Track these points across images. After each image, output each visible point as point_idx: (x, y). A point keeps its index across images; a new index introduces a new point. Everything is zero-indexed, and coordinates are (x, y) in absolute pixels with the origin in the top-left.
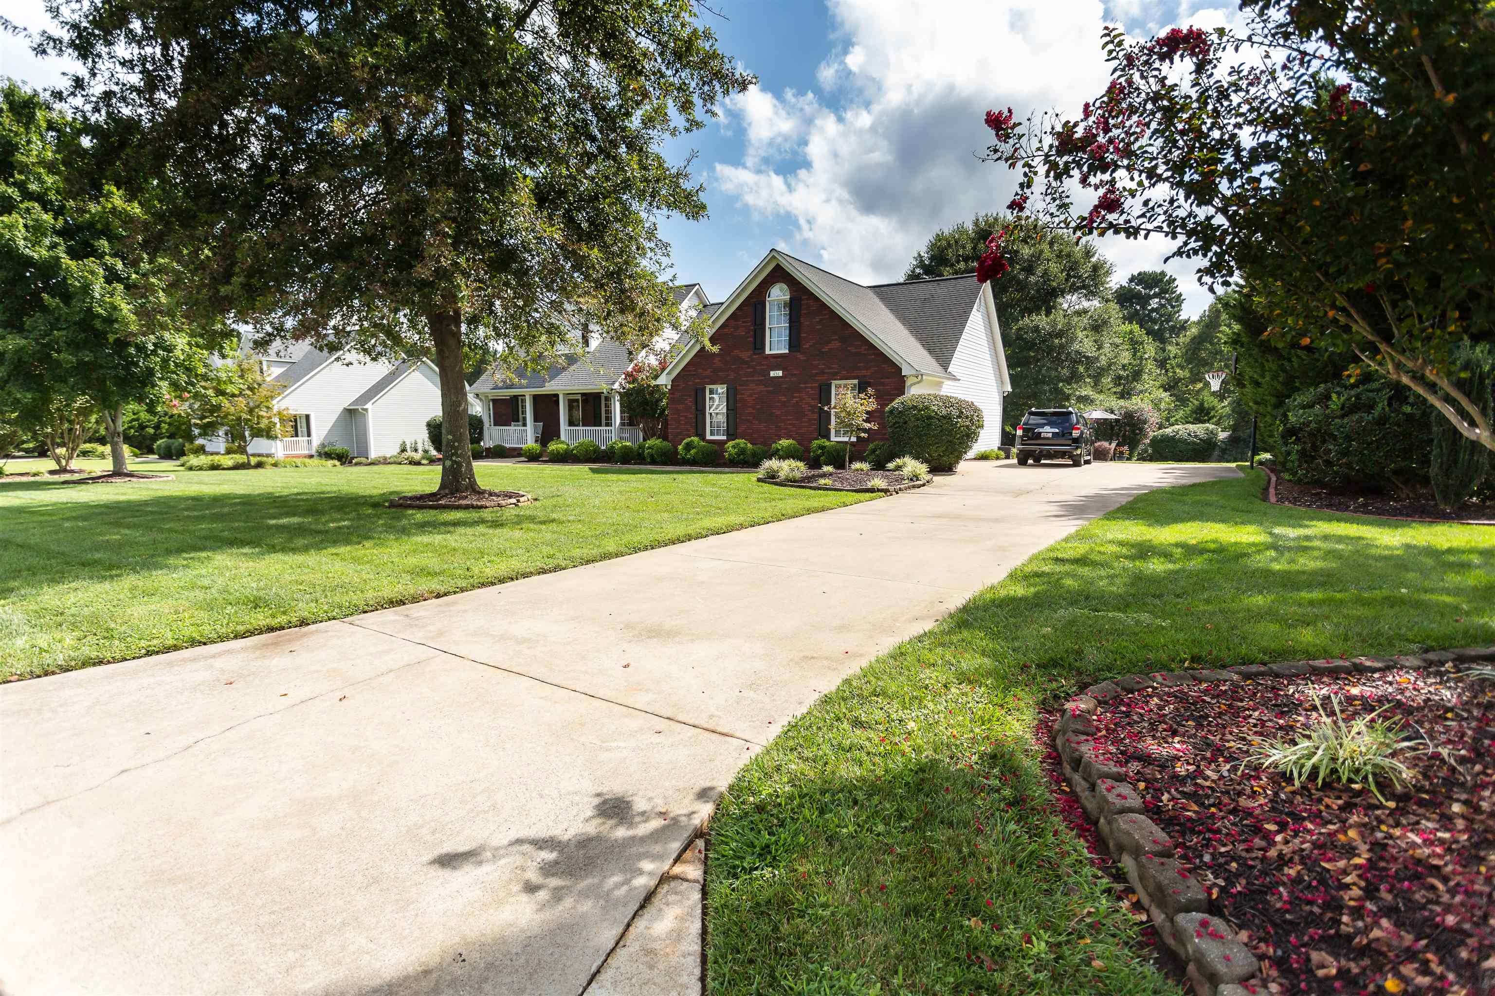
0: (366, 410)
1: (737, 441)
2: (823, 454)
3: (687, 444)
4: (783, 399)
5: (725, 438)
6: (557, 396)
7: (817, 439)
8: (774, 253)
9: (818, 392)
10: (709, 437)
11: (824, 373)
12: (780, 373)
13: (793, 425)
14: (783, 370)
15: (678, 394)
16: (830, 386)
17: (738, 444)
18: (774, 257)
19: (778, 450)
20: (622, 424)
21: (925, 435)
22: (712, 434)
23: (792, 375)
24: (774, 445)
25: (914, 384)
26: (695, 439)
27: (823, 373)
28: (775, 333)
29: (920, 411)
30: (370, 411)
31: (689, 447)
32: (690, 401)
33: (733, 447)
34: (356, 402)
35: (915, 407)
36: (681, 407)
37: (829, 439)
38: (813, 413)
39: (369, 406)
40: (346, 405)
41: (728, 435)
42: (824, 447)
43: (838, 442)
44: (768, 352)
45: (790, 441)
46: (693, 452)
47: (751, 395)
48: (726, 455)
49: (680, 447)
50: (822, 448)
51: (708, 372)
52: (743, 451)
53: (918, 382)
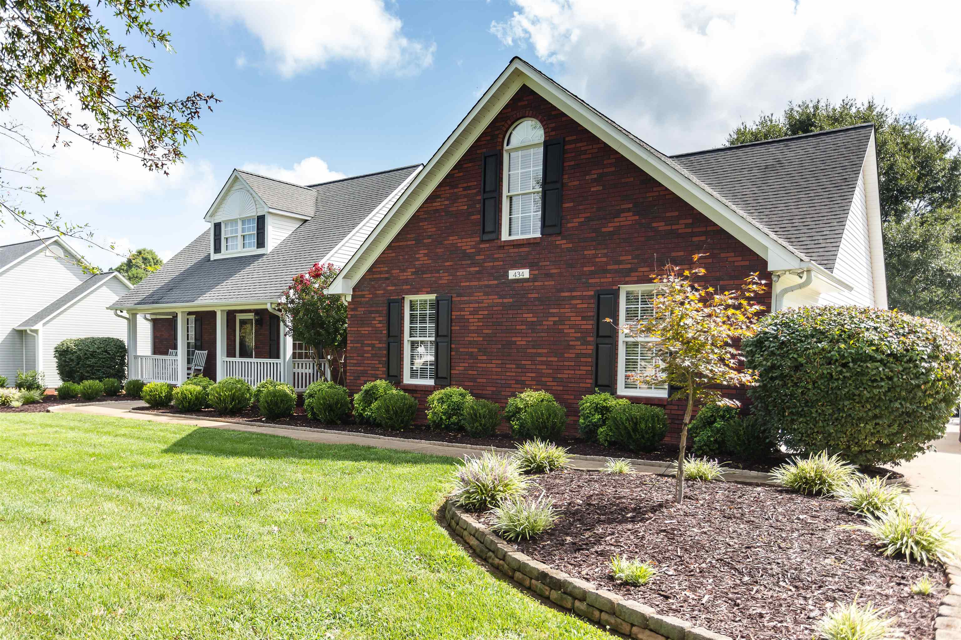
0: (36, 331)
1: (448, 390)
2: (604, 422)
3: (367, 392)
4: (529, 317)
5: (431, 382)
6: (214, 313)
7: (593, 392)
8: (517, 65)
9: (596, 301)
10: (407, 380)
11: (605, 271)
12: (525, 273)
13: (548, 364)
14: (531, 266)
15: (361, 311)
16: (616, 294)
17: (449, 396)
18: (517, 73)
19: (518, 410)
20: (294, 356)
21: (851, 397)
22: (413, 374)
23: (548, 276)
24: (511, 401)
25: (792, 289)
26: (381, 384)
27: (602, 270)
28: (518, 203)
29: (834, 341)
30: (40, 333)
31: (370, 396)
32: (379, 322)
33: (441, 401)
34: (26, 323)
35: (819, 335)
36: (365, 330)
37: (613, 392)
38: (585, 343)
39: (38, 326)
40: (16, 325)
41: (437, 377)
42: (607, 409)
43: (635, 400)
44: (505, 236)
45: (542, 394)
46: (374, 405)
47: (474, 312)
48: (430, 414)
49: (356, 396)
50: (604, 410)
51: (408, 274)
52: (456, 409)
53: (800, 286)
